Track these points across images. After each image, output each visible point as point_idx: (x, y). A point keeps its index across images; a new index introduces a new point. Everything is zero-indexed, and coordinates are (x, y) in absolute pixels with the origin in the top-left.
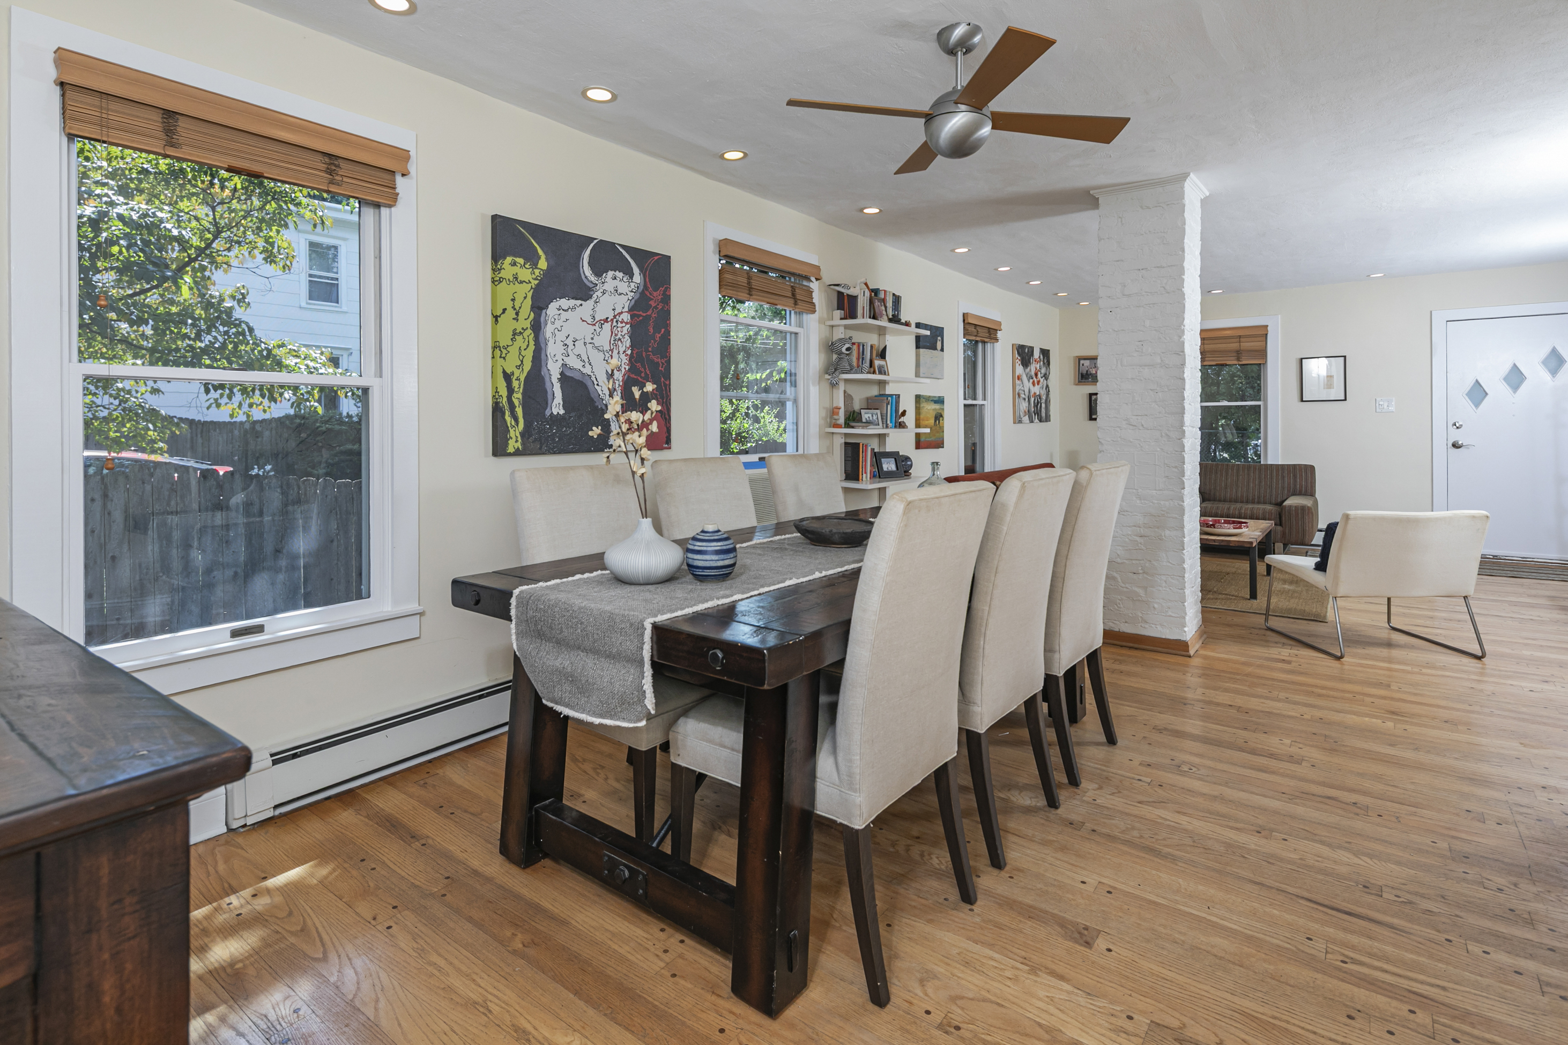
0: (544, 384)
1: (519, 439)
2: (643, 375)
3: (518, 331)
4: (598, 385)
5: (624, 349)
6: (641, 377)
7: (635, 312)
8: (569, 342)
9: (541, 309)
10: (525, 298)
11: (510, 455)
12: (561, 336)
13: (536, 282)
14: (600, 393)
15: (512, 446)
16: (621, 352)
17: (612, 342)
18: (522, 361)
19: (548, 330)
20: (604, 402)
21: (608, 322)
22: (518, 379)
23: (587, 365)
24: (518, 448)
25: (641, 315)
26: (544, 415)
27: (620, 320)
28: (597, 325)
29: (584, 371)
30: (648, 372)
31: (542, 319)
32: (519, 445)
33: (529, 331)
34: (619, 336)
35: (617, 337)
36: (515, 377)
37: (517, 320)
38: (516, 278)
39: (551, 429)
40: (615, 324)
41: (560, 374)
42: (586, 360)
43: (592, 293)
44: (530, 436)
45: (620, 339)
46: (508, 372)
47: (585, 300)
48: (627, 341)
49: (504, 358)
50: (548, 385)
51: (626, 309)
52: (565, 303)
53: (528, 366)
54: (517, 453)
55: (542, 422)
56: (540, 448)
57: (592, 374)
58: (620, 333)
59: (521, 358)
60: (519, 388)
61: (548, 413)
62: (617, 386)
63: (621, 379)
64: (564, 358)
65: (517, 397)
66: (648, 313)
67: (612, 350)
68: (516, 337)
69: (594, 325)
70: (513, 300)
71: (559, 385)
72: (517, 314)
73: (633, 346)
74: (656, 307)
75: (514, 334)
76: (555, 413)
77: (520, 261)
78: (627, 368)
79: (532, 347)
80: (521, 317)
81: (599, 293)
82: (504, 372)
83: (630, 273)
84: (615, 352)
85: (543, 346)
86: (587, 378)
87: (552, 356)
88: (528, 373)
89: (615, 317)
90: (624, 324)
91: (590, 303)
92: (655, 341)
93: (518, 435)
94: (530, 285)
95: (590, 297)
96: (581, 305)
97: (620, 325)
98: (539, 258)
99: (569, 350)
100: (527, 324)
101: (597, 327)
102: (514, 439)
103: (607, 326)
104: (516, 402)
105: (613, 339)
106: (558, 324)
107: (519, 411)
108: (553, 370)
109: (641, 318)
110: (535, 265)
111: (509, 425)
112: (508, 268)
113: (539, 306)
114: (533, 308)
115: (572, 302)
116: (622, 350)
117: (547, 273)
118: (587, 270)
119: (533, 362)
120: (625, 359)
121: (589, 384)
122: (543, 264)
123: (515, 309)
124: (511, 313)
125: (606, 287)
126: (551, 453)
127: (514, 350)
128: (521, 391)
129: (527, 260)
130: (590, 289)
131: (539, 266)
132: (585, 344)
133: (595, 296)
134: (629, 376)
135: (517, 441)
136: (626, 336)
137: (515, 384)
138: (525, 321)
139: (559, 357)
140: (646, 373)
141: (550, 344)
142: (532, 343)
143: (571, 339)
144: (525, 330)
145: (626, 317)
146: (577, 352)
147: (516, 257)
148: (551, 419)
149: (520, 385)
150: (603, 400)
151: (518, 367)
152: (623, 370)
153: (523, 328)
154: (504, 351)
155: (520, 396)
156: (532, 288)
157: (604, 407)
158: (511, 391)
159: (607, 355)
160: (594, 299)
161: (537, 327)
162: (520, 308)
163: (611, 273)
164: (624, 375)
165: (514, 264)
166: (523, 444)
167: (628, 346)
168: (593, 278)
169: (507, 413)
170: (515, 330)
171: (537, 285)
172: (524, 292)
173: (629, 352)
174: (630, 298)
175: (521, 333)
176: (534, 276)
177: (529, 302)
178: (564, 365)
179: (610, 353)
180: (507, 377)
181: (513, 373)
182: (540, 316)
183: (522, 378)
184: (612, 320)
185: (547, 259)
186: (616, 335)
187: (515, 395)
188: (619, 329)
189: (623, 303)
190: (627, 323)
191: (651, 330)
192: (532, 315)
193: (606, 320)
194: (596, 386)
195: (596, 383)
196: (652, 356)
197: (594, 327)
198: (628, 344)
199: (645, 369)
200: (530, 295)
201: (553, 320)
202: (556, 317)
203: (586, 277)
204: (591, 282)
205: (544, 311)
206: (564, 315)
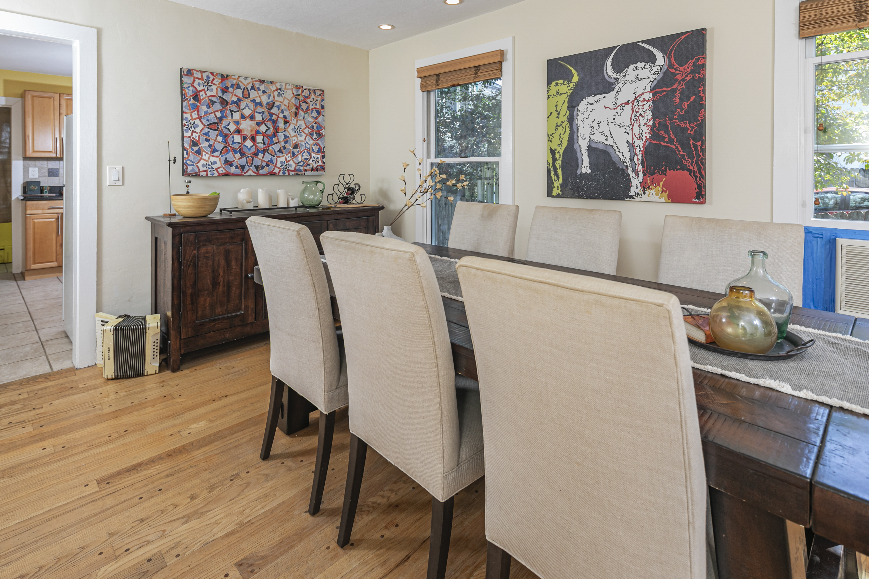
0: (576, 154)
1: (559, 188)
2: (667, 140)
3: (559, 124)
4: (619, 152)
5: (645, 121)
6: (664, 142)
7: (658, 90)
8: (595, 125)
9: (574, 107)
10: (564, 103)
11: (554, 197)
12: (588, 122)
13: (571, 91)
14: (621, 157)
15: (555, 192)
16: (642, 124)
17: (633, 118)
18: (561, 142)
19: (579, 120)
20: (625, 164)
21: (629, 104)
22: (559, 152)
23: (609, 138)
24: (559, 193)
25: (664, 91)
26: (576, 174)
27: (641, 99)
28: (619, 108)
29: (607, 143)
30: (673, 137)
31: (575, 113)
32: (559, 191)
33: (566, 122)
34: (640, 112)
35: (638, 114)
36: (557, 151)
37: (559, 117)
38: (558, 93)
39: (581, 182)
40: (636, 104)
41: (588, 147)
42: (609, 135)
43: (613, 86)
44: (566, 186)
45: (641, 115)
46: (553, 148)
47: (608, 93)
48: (649, 115)
49: (551, 141)
50: (579, 155)
51: (648, 89)
52: (591, 99)
53: (565, 144)
54: (558, 196)
55: (575, 178)
56: (573, 194)
57: (614, 144)
58: (641, 110)
59: (561, 139)
60: (560, 157)
61: (578, 172)
62: (638, 151)
63: (642, 145)
64: (591, 136)
65: (558, 163)
66: (673, 87)
67: (633, 125)
68: (558, 127)
69: (616, 109)
70: (556, 106)
71: (587, 154)
72: (559, 114)
73: (654, 118)
74: (683, 80)
75: (557, 126)
76: (584, 172)
77: (561, 81)
78: (648, 136)
79: (568, 132)
80: (561, 115)
81: (620, 85)
82: (551, 149)
83: (652, 59)
84: (636, 125)
85: (575, 130)
86: (610, 147)
87: (582, 135)
88: (566, 148)
89: (636, 98)
90: (645, 102)
91: (613, 94)
92: (682, 109)
93: (559, 185)
94: (567, 94)
95: (613, 89)
96: (605, 97)
97: (641, 103)
98: (573, 75)
99: (595, 130)
100: (565, 119)
101: (618, 110)
102: (556, 188)
103: (628, 108)
104: (558, 166)
105: (633, 115)
106: (586, 114)
107: (560, 171)
108: (583, 144)
109: (664, 93)
110: (570, 81)
111: (553, 180)
112: (554, 89)
113: (573, 105)
114: (568, 108)
115: (597, 97)
116: (642, 122)
117: (578, 84)
118: (609, 71)
119: (568, 141)
120: (645, 129)
121: (611, 151)
122: (576, 79)
123: (557, 111)
124: (555, 114)
125: (627, 78)
126: (581, 198)
127: (557, 136)
128: (561, 159)
129: (564, 80)
130: (612, 84)
131: (573, 81)
132: (608, 124)
133: (617, 88)
134: (650, 143)
135: (558, 189)
136: (648, 112)
137: (557, 155)
138: (563, 118)
139: (587, 136)
140: (670, 138)
141: (581, 126)
142: (568, 129)
143: (596, 122)
144: (563, 122)
145: (648, 96)
146: (600, 130)
147: (558, 80)
148: (581, 176)
149: (560, 156)
150: (624, 162)
151: (559, 145)
152: (644, 138)
153: (562, 122)
154: (551, 137)
155: (560, 162)
156: (568, 96)
157: (624, 168)
158: (554, 159)
159: (628, 129)
160: (615, 90)
161: (571, 119)
162: (560, 110)
163: (632, 67)
164: (645, 142)
165: (557, 85)
166: (562, 191)
167: (649, 118)
168: (615, 76)
169: (552, 173)
170: (558, 123)
171: (571, 93)
172: (563, 101)
173: (651, 123)
174: (652, 80)
175: (561, 125)
176: (569, 88)
177: (566, 104)
178: (591, 141)
179: (631, 127)
180: (553, 152)
181: (556, 149)
182: (573, 111)
183: (562, 152)
184: (633, 102)
185: (578, 75)
186: (637, 112)
187: (557, 162)
188: (640, 107)
189: (646, 85)
190: (649, 101)
191: (678, 101)
192: (568, 112)
193: (627, 103)
194: (617, 153)
195: (617, 150)
196: (678, 123)
197: (616, 110)
198: (650, 116)
199: (669, 134)
200: (566, 101)
201: (582, 112)
202: (585, 110)
203: (609, 77)
204: (614, 79)
205: (576, 108)
206: (591, 107)
